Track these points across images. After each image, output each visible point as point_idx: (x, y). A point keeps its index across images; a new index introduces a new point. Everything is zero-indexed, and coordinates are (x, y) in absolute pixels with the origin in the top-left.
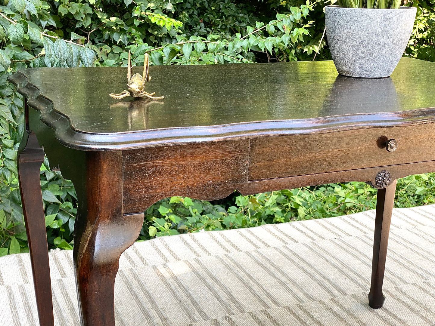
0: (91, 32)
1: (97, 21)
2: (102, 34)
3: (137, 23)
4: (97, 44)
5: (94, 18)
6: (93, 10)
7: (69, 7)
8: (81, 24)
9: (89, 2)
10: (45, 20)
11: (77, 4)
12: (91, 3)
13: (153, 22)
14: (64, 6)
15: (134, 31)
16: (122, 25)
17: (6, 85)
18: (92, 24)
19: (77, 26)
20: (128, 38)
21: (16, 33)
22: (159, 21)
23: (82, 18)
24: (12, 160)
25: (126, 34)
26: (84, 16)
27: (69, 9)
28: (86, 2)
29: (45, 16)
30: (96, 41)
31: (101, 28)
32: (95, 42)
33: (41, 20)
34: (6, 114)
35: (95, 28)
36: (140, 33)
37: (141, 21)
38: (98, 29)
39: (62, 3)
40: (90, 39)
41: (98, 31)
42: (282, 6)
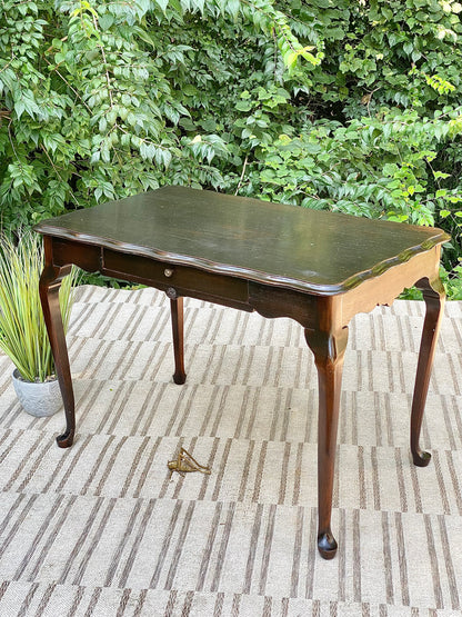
0: (375, 91)
2: (386, 93)
3: (417, 83)
6: (378, 67)
7: (351, 64)
8: (363, 82)
9: (376, 58)
10: (299, 87)
11: (362, 60)
13: (429, 84)
14: (346, 63)
15: (416, 91)
18: (376, 82)
19: (360, 84)
21: (125, 140)
22: (434, 83)
23: (365, 76)
25: (407, 95)
26: (367, 74)
28: (373, 58)
31: (385, 87)
33: (294, 87)
35: (380, 86)
39: (345, 59)
40: (372, 98)
41: (383, 90)
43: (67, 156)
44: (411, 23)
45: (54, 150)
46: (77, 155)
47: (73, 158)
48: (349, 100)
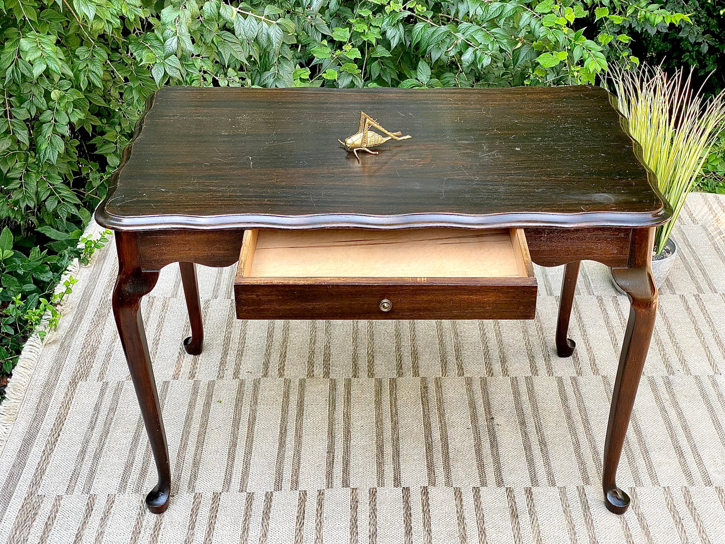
43: (108, 22)
45: (91, 17)
46: (122, 18)
47: (117, 22)
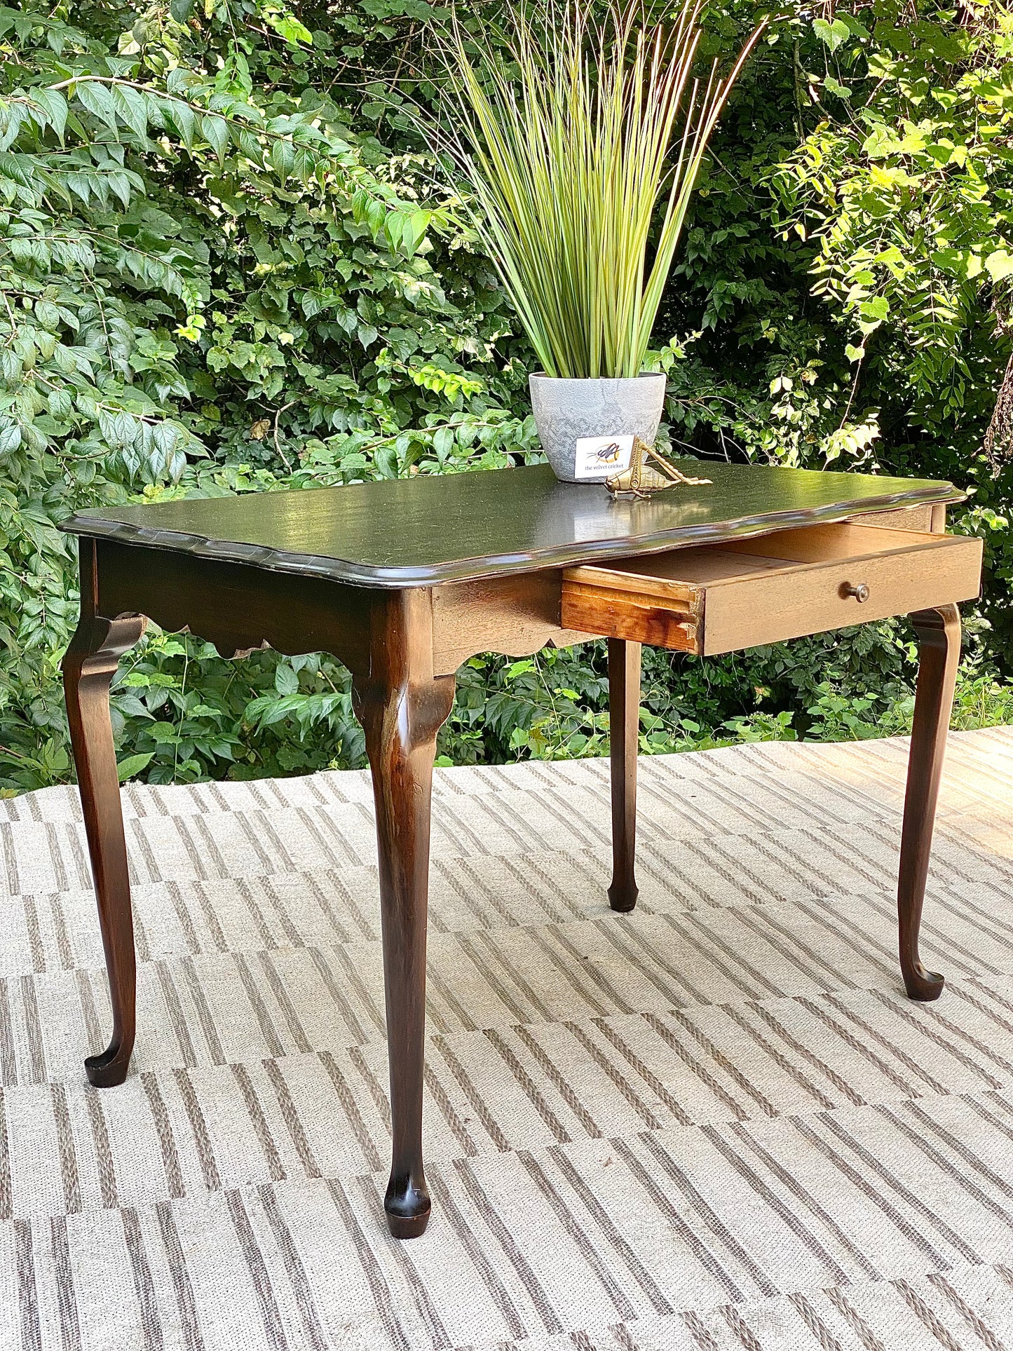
0: (282, 409)
1: (298, 384)
2: (307, 414)
3: (384, 386)
4: (296, 436)
5: (293, 379)
6: (287, 359)
7: (231, 352)
8: (258, 390)
9: (279, 341)
10: (167, 384)
11: (250, 345)
12: (283, 343)
13: (418, 384)
14: (219, 351)
15: (379, 404)
16: (351, 391)
17: (59, 502)
18: (284, 390)
19: (251, 396)
20: (365, 422)
21: (59, 404)
22: (431, 382)
23: (262, 377)
24: (60, 616)
25: (361, 412)
26: (265, 373)
27: (231, 356)
28: (272, 341)
29: (167, 377)
30: (296, 429)
31: (305, 400)
32: (292, 432)
33: (156, 385)
34: (54, 542)
35: (293, 399)
36: (392, 409)
37: (394, 383)
38: (300, 403)
39: (216, 342)
40: (279, 426)
41: (300, 406)
42: (767, 340)
44: (345, 270)
48: (226, 432)
